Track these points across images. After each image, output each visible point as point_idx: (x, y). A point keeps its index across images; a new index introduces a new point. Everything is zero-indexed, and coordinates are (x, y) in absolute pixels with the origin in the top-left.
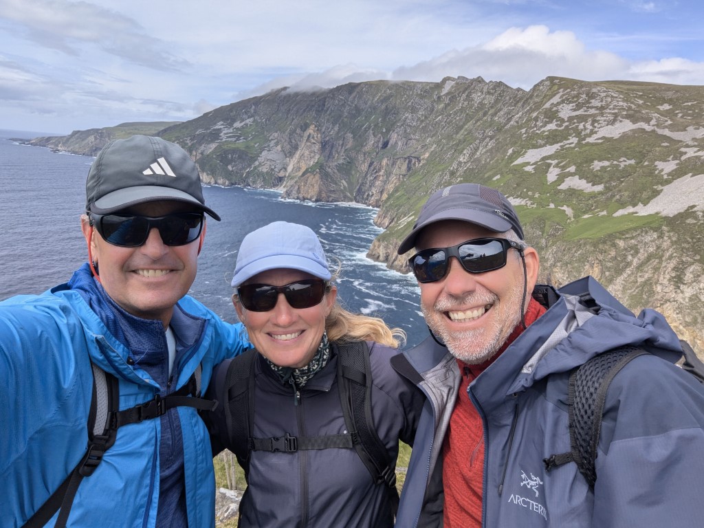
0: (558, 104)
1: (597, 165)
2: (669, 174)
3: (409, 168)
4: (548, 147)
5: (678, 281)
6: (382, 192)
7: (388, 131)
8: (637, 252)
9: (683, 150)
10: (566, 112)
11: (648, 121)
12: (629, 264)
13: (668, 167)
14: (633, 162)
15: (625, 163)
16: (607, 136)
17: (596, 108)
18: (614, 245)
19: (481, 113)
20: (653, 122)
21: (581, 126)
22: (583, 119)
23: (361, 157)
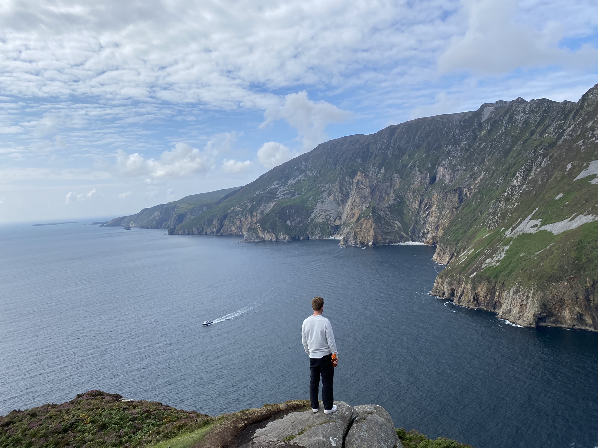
3: (461, 200)
6: (437, 228)
7: (433, 166)
23: (410, 195)
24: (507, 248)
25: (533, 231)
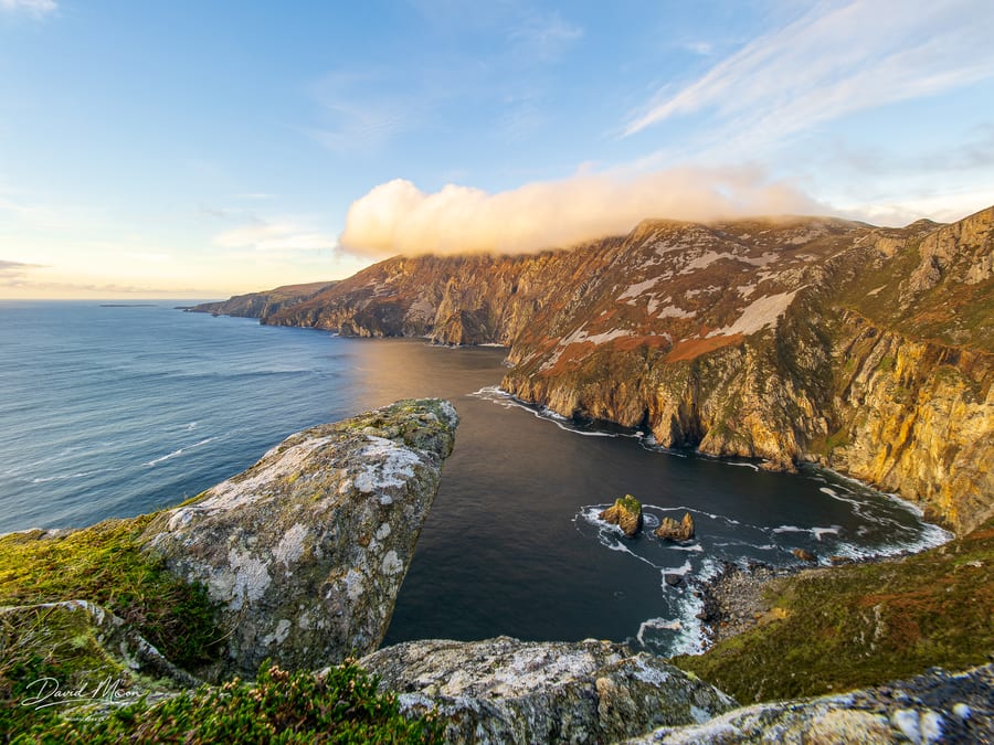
0: (655, 242)
1: (689, 294)
2: (748, 297)
3: (535, 310)
4: (648, 281)
5: (760, 391)
6: (515, 333)
7: (516, 277)
8: (726, 368)
9: (759, 274)
10: (661, 249)
11: (730, 250)
12: (721, 379)
13: (747, 291)
14: (719, 288)
15: (713, 289)
16: (698, 267)
17: (687, 243)
18: (707, 364)
19: (592, 255)
20: (735, 251)
21: (675, 261)
22: (675, 253)
23: (495, 302)
24: (560, 354)
25: (581, 341)
